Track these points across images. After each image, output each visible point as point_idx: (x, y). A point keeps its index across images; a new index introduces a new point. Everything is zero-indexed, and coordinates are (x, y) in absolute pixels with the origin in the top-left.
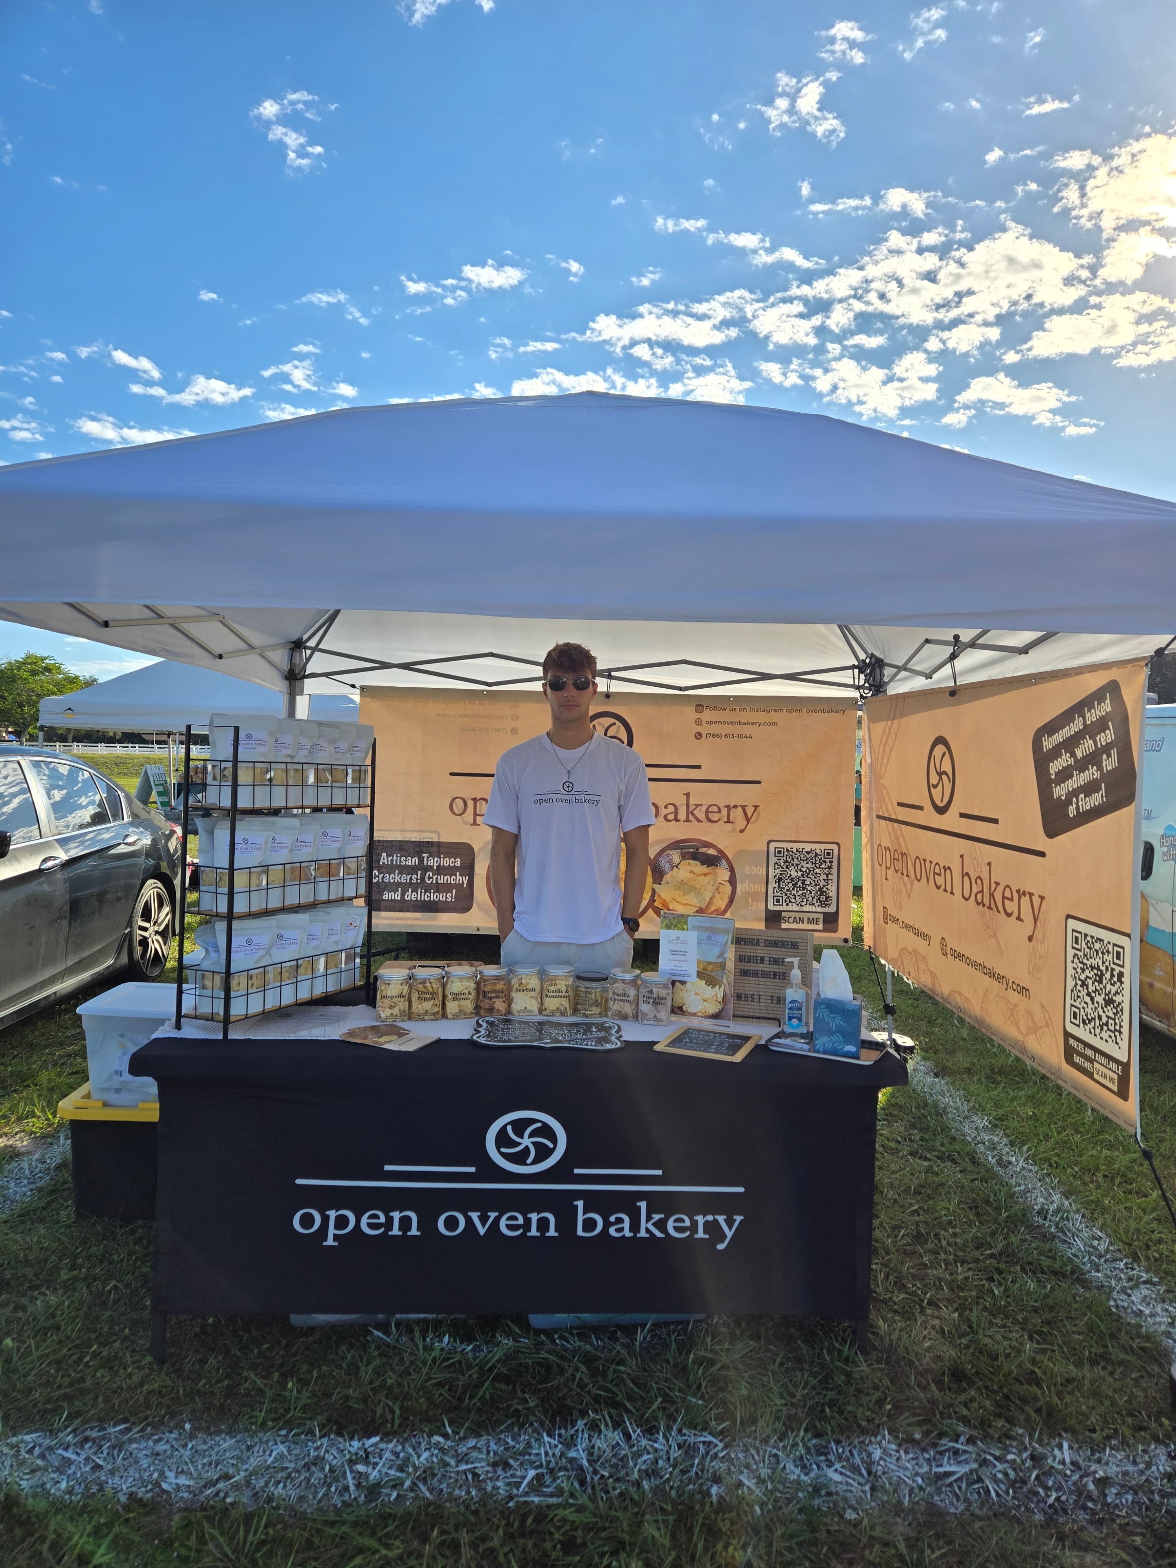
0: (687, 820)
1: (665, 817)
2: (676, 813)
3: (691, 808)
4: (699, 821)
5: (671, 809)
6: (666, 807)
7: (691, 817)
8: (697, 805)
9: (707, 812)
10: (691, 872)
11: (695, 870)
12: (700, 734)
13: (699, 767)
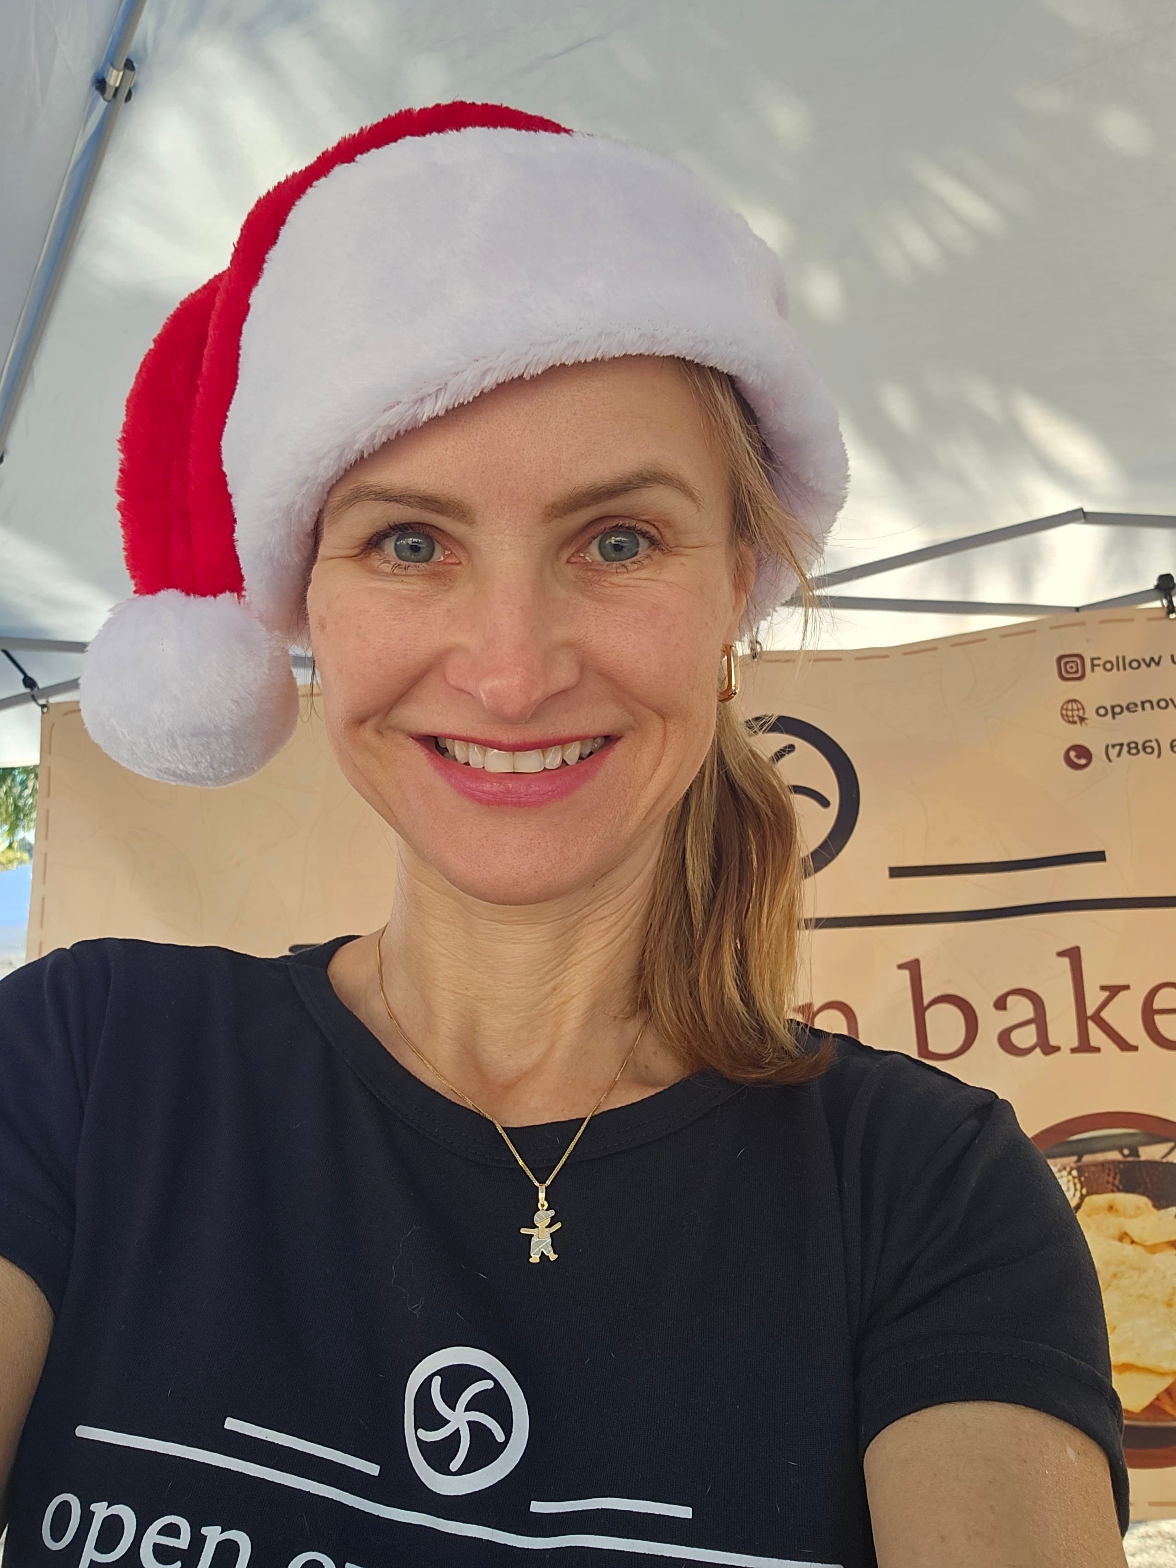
0: (1084, 1046)
1: (1005, 1040)
2: (1040, 1020)
3: (1094, 999)
4: (1124, 1046)
5: (1022, 1008)
6: (1001, 1004)
7: (1096, 1036)
8: (1114, 991)
9: (1149, 1013)
10: (1123, 1237)
11: (1134, 1227)
12: (1083, 752)
13: (1099, 856)
